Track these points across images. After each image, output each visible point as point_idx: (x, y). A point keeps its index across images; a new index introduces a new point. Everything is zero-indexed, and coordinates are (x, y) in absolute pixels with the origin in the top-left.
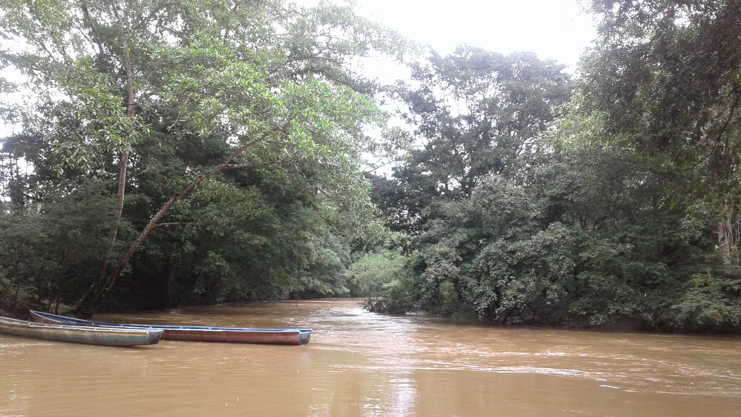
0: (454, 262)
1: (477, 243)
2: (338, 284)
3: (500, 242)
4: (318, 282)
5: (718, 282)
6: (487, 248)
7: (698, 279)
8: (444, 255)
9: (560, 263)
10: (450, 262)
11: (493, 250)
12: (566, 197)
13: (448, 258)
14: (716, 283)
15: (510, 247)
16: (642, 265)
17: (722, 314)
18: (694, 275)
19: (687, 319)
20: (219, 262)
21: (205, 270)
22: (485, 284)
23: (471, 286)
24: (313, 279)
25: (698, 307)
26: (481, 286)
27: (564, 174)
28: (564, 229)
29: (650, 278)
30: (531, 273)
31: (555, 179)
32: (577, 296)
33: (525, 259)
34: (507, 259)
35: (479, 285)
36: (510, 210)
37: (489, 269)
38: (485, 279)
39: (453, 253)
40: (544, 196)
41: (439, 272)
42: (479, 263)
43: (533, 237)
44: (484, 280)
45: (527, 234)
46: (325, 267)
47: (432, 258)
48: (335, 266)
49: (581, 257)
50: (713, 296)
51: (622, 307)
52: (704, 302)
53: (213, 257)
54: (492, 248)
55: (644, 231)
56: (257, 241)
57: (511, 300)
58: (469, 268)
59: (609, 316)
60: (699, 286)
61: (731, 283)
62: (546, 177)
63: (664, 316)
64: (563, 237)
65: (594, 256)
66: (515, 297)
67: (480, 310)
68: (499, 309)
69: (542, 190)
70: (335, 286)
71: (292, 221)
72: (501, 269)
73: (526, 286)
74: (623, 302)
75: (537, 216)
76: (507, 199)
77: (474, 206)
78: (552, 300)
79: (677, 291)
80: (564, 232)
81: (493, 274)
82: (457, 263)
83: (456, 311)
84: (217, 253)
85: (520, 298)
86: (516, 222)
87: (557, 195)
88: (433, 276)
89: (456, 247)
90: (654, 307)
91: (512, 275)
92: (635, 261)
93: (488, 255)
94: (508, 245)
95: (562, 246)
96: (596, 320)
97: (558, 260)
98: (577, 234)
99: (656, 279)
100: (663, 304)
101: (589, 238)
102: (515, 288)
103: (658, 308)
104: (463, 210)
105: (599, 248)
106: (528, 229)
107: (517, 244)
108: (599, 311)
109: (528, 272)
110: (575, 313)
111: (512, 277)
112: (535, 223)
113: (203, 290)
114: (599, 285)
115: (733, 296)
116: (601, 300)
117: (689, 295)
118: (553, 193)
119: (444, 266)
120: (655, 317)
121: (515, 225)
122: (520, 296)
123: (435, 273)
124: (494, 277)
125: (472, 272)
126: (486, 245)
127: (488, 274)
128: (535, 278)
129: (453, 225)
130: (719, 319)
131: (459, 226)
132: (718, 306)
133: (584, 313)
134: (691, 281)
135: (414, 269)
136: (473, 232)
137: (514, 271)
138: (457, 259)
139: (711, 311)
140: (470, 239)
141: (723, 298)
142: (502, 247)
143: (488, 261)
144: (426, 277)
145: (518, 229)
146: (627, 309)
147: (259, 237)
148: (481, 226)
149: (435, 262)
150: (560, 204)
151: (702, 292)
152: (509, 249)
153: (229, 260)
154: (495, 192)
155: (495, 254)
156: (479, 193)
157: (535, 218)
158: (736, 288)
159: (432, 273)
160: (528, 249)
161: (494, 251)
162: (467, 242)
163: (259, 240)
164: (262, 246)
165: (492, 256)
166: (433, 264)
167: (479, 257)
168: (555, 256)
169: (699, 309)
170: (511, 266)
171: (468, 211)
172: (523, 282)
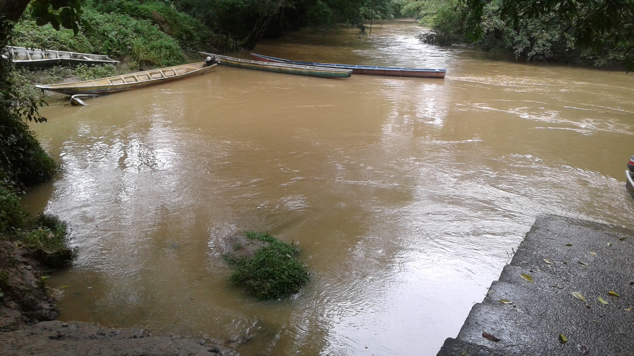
0: (501, 18)
8: (495, 12)
10: (498, 18)
13: (498, 15)
22: (523, 35)
23: (512, 35)
30: (558, 28)
33: (555, 18)
34: (541, 16)
35: (519, 35)
37: (527, 24)
41: (491, 25)
44: (522, 32)
47: (486, 14)
51: (619, 54)
57: (540, 47)
59: (608, 61)
66: (544, 45)
67: (517, 53)
68: (531, 53)
72: (535, 24)
73: (553, 37)
74: (620, 51)
78: (570, 48)
81: (530, 28)
82: (503, 18)
85: (547, 46)
91: (543, 29)
96: (599, 63)
102: (545, 39)
108: (602, 57)
109: (555, 27)
110: (585, 57)
111: (543, 31)
116: (605, 49)
119: (495, 21)
123: (488, 26)
127: (526, 27)
128: (560, 32)
133: (591, 58)
137: (546, 26)
149: (488, 17)
159: (485, 26)
166: (486, 19)
170: (543, 22)
172: (551, 34)
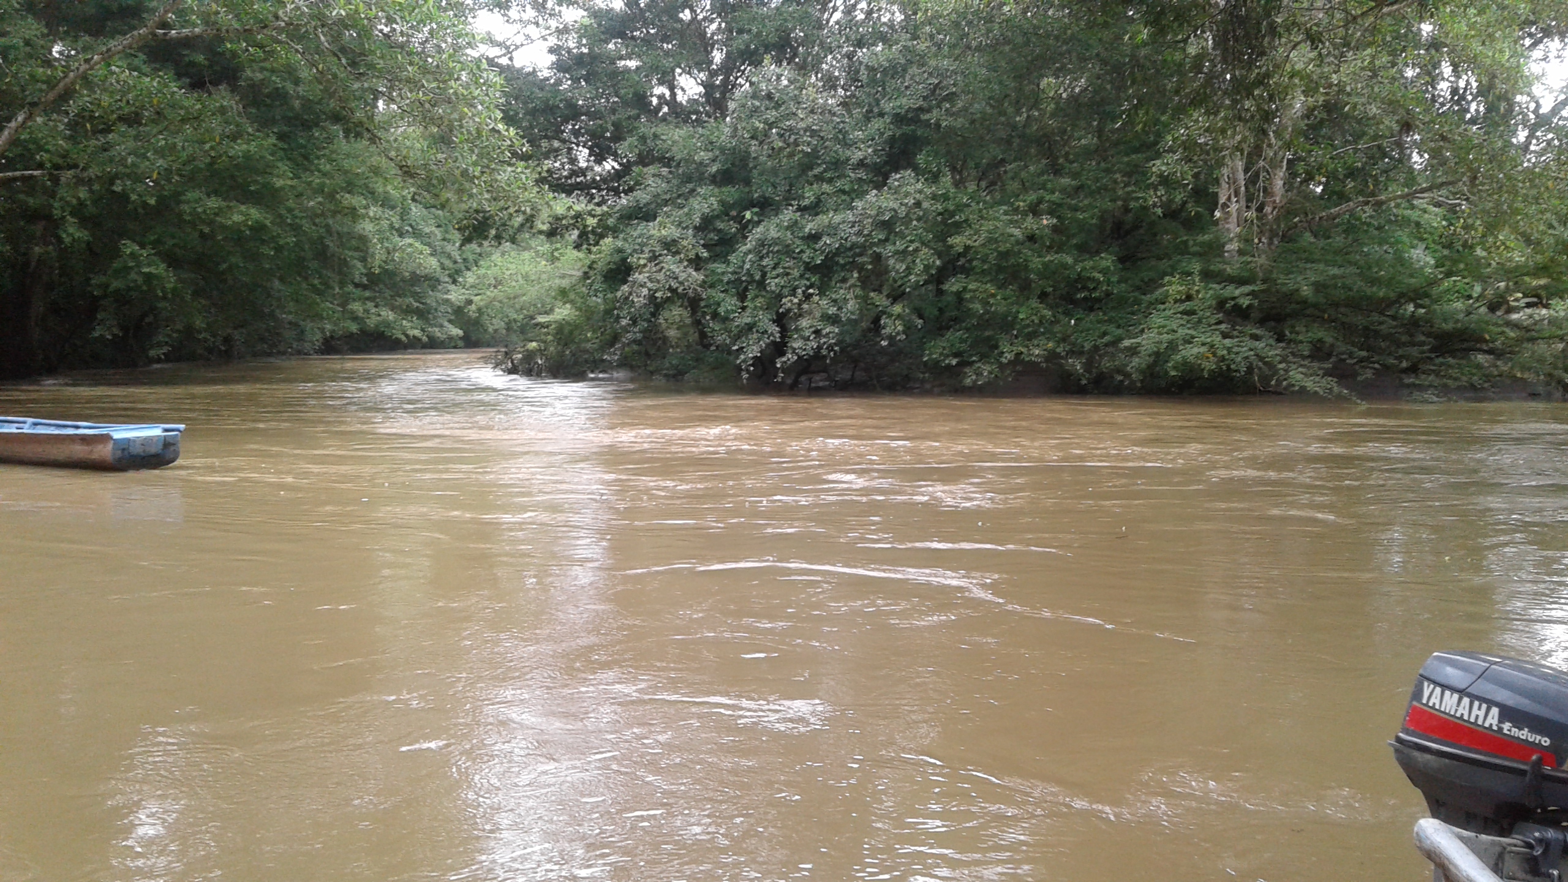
0: (690, 261)
1: (739, 219)
2: (435, 318)
3: (788, 215)
4: (389, 315)
5: (1211, 292)
6: (760, 229)
7: (1174, 287)
8: (670, 246)
9: (910, 258)
10: (681, 261)
11: (773, 233)
12: (925, 117)
13: (678, 253)
14: (1206, 294)
15: (810, 227)
16: (1070, 260)
17: (1214, 354)
18: (1167, 279)
19: (1149, 367)
20: (149, 265)
21: (116, 284)
22: (756, 307)
23: (727, 311)
24: (376, 306)
25: (1170, 342)
26: (749, 310)
27: (923, 65)
28: (919, 186)
29: (1084, 288)
30: (851, 282)
31: (903, 77)
32: (940, 329)
33: (838, 252)
34: (802, 251)
35: (744, 308)
36: (809, 144)
37: (764, 275)
38: (757, 296)
39: (689, 242)
40: (881, 115)
41: (658, 281)
42: (744, 262)
43: (858, 204)
44: (753, 299)
45: (843, 197)
46: (403, 280)
47: (642, 252)
48: (427, 278)
49: (952, 247)
50: (1200, 321)
51: (1028, 347)
52: (1182, 332)
53: (133, 255)
54: (770, 229)
55: (1078, 189)
56: (237, 218)
57: (808, 339)
58: (723, 273)
59: (1002, 367)
60: (1176, 301)
61: (1237, 292)
62: (885, 71)
63: (1106, 364)
64: (918, 204)
65: (977, 244)
66: (817, 332)
67: (744, 361)
68: (784, 359)
69: (878, 102)
70: (427, 320)
71: (319, 171)
72: (788, 274)
73: (840, 308)
74: (1030, 336)
75: (865, 158)
76: (803, 120)
77: (733, 137)
78: (891, 338)
79: (1133, 313)
80: (920, 192)
81: (773, 284)
82: (697, 263)
83: (694, 368)
84: (142, 246)
85: (827, 335)
86: (822, 173)
87: (907, 111)
88: (645, 291)
89: (695, 228)
90: (1087, 346)
91: (811, 286)
92: (1057, 253)
93: (762, 243)
94: (804, 222)
95: (915, 223)
96: (977, 375)
97: (904, 252)
98: (946, 197)
99: (1095, 289)
100: (1107, 339)
101: (968, 206)
102: (818, 315)
103: (1096, 348)
104: (710, 145)
105: (988, 225)
106: (847, 188)
107: (823, 219)
108: (983, 357)
109: (844, 280)
110: (937, 363)
111: (811, 291)
112: (862, 174)
113: (116, 331)
114: (985, 303)
115: (1239, 320)
116: (987, 333)
117: (1156, 319)
118: (900, 107)
119: (669, 270)
120: (1088, 366)
121: (819, 178)
122: (828, 330)
123: (649, 285)
124: (773, 292)
125: (728, 283)
126: (759, 222)
127: (762, 284)
128: (858, 291)
129: (688, 179)
130: (1209, 365)
131: (701, 180)
132: (1209, 340)
133: (954, 362)
134: (1161, 290)
135: (605, 277)
136: (731, 193)
137: (817, 276)
138: (697, 255)
139: (1195, 350)
140: (726, 210)
141: (1219, 323)
142: (793, 226)
143: (762, 258)
144: (630, 294)
145: (826, 187)
146: (1037, 352)
147: (243, 208)
148: (747, 182)
149: (650, 260)
150: (914, 131)
151: (1181, 313)
152: (807, 230)
153: (173, 261)
154: (778, 106)
155: (776, 241)
156: (744, 106)
157: (861, 164)
158: (1245, 302)
159: (643, 286)
160: (846, 230)
161: (776, 236)
162: (718, 217)
163: (242, 213)
164: (251, 228)
165: (770, 246)
166: (645, 265)
167: (744, 248)
168: (900, 245)
169: (1172, 346)
170: (809, 268)
171: (722, 150)
172: (835, 301)
